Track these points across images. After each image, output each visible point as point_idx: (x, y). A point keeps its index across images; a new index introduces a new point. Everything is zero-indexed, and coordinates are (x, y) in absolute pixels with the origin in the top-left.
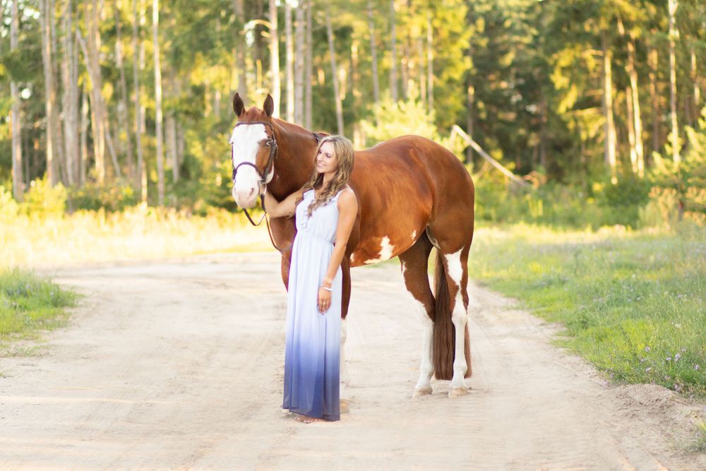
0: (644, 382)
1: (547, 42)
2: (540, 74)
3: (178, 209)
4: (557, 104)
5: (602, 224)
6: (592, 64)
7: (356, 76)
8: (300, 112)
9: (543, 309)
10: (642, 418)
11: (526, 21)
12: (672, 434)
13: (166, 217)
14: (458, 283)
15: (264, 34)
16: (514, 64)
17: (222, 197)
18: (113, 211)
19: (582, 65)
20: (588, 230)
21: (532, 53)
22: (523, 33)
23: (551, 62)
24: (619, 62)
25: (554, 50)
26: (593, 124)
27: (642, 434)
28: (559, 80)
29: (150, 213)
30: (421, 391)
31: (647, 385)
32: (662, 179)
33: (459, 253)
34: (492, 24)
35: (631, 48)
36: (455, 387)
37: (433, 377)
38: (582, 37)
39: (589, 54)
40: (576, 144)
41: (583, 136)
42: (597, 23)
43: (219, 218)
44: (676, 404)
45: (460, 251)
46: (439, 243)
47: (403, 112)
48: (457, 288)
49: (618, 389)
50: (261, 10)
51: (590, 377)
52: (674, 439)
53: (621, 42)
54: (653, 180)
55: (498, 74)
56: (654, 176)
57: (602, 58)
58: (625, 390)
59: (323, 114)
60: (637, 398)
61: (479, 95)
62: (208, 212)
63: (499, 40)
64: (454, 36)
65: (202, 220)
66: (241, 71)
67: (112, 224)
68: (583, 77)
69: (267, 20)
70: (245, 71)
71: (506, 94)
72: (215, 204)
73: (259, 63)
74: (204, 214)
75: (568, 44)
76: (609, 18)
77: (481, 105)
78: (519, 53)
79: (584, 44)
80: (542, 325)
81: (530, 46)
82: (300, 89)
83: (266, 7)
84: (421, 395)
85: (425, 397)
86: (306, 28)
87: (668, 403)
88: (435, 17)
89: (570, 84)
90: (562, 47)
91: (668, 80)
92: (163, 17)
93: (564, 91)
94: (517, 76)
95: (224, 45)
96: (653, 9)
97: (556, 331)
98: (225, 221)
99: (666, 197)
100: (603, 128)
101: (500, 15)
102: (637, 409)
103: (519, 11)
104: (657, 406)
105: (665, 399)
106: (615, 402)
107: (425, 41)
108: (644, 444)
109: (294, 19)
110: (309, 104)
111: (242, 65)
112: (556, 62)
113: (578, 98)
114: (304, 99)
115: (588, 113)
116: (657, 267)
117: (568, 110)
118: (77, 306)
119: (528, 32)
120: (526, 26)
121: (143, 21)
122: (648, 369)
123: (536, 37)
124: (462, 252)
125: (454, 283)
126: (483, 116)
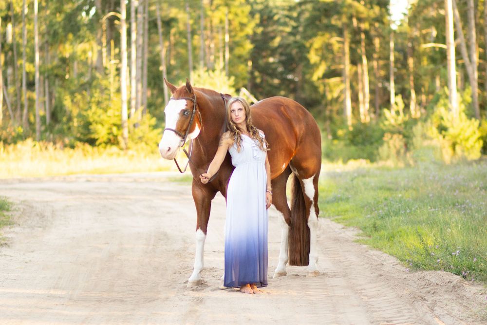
0: (436, 269)
1: (305, 31)
2: (297, 53)
3: (55, 143)
4: (312, 74)
5: (349, 159)
6: (336, 47)
7: (173, 53)
8: (139, 76)
9: (340, 217)
10: (442, 294)
11: (287, 16)
12: (468, 305)
13: (46, 148)
14: (312, 199)
15: (116, 22)
16: (280, 46)
17: (85, 135)
18: (9, 144)
19: (330, 48)
20: (340, 163)
21: (292, 39)
22: (285, 24)
23: (308, 45)
24: (353, 46)
25: (310, 37)
26: (336, 88)
27: (446, 305)
28: (313, 57)
29: (35, 146)
30: (279, 273)
31: (439, 272)
32: (391, 128)
33: (312, 178)
34: (265, 17)
35: (363, 36)
36: (310, 271)
37: (288, 264)
38: (329, 28)
39: (335, 40)
40: (324, 102)
41: (329, 97)
42: (340, 19)
43: (83, 150)
44: (464, 285)
45: (313, 177)
46: (298, 172)
47: (212, 78)
48: (311, 202)
49: (417, 274)
50: (112, 5)
51: (393, 265)
52: (470, 309)
53: (356, 32)
54: (384, 128)
55: (269, 52)
56: (385, 125)
57: (343, 43)
58: (423, 275)
59: (154, 78)
60: (433, 280)
61: (256, 66)
62: (75, 145)
63: (270, 29)
64: (243, 25)
65: (71, 151)
66: (99, 48)
67: (8, 153)
68: (330, 56)
69: (119, 13)
70: (102, 47)
71: (274, 66)
72: (80, 140)
73: (112, 42)
74: (73, 147)
75: (320, 33)
76: (349, 15)
77: (257, 74)
78: (283, 37)
79: (330, 33)
80: (343, 228)
81: (291, 34)
82: (140, 61)
83: (118, 4)
84: (279, 277)
85: (282, 277)
86: (144, 18)
87: (458, 284)
88: (230, 12)
89: (321, 61)
90: (315, 35)
91: (388, 58)
92: (41, 8)
93: (316, 66)
94: (281, 54)
95: (87, 30)
96: (377, 9)
97: (356, 233)
98: (88, 152)
99: (395, 141)
100: (342, 92)
101: (271, 12)
102: (436, 288)
103: (283, 9)
104: (450, 286)
105: (455, 282)
106: (417, 283)
107: (223, 28)
108: (451, 313)
109: (136, 12)
110: (145, 71)
111: (100, 44)
112: (311, 45)
113: (326, 71)
114: (142, 68)
115: (334, 80)
116: (406, 189)
117: (319, 79)
118: (11, 211)
119: (289, 24)
120: (287, 20)
121: (26, 11)
122: (439, 260)
123: (294, 28)
124: (314, 178)
125: (309, 199)
126: (258, 80)
